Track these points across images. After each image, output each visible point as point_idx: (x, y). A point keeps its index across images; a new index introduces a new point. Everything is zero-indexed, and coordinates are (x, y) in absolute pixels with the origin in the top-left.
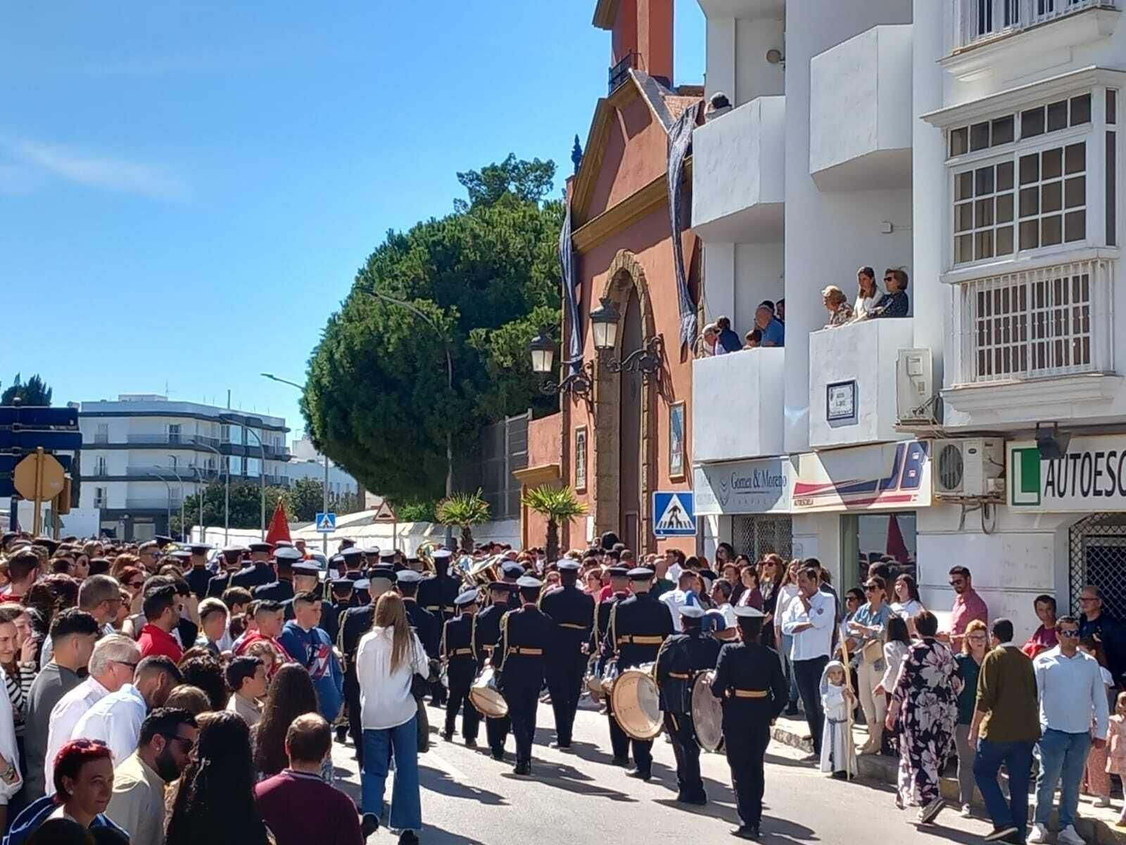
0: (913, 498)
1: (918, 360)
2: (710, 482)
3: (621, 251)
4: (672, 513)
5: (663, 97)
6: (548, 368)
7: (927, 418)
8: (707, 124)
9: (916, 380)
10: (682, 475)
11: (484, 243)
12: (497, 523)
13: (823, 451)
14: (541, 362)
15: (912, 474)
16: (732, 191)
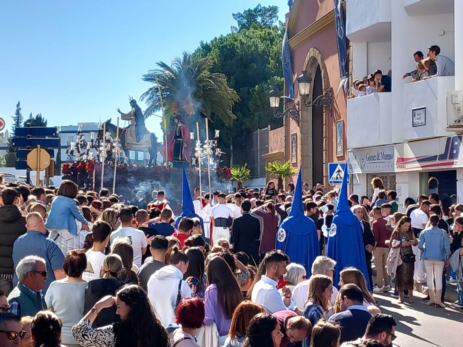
0: (455, 163)
1: (457, 96)
2: (356, 158)
3: (312, 49)
4: (337, 173)
6: (277, 105)
7: (461, 124)
9: (456, 106)
10: (342, 155)
11: (246, 46)
12: (254, 180)
13: (410, 142)
14: (274, 103)
15: (455, 152)
16: (366, 17)
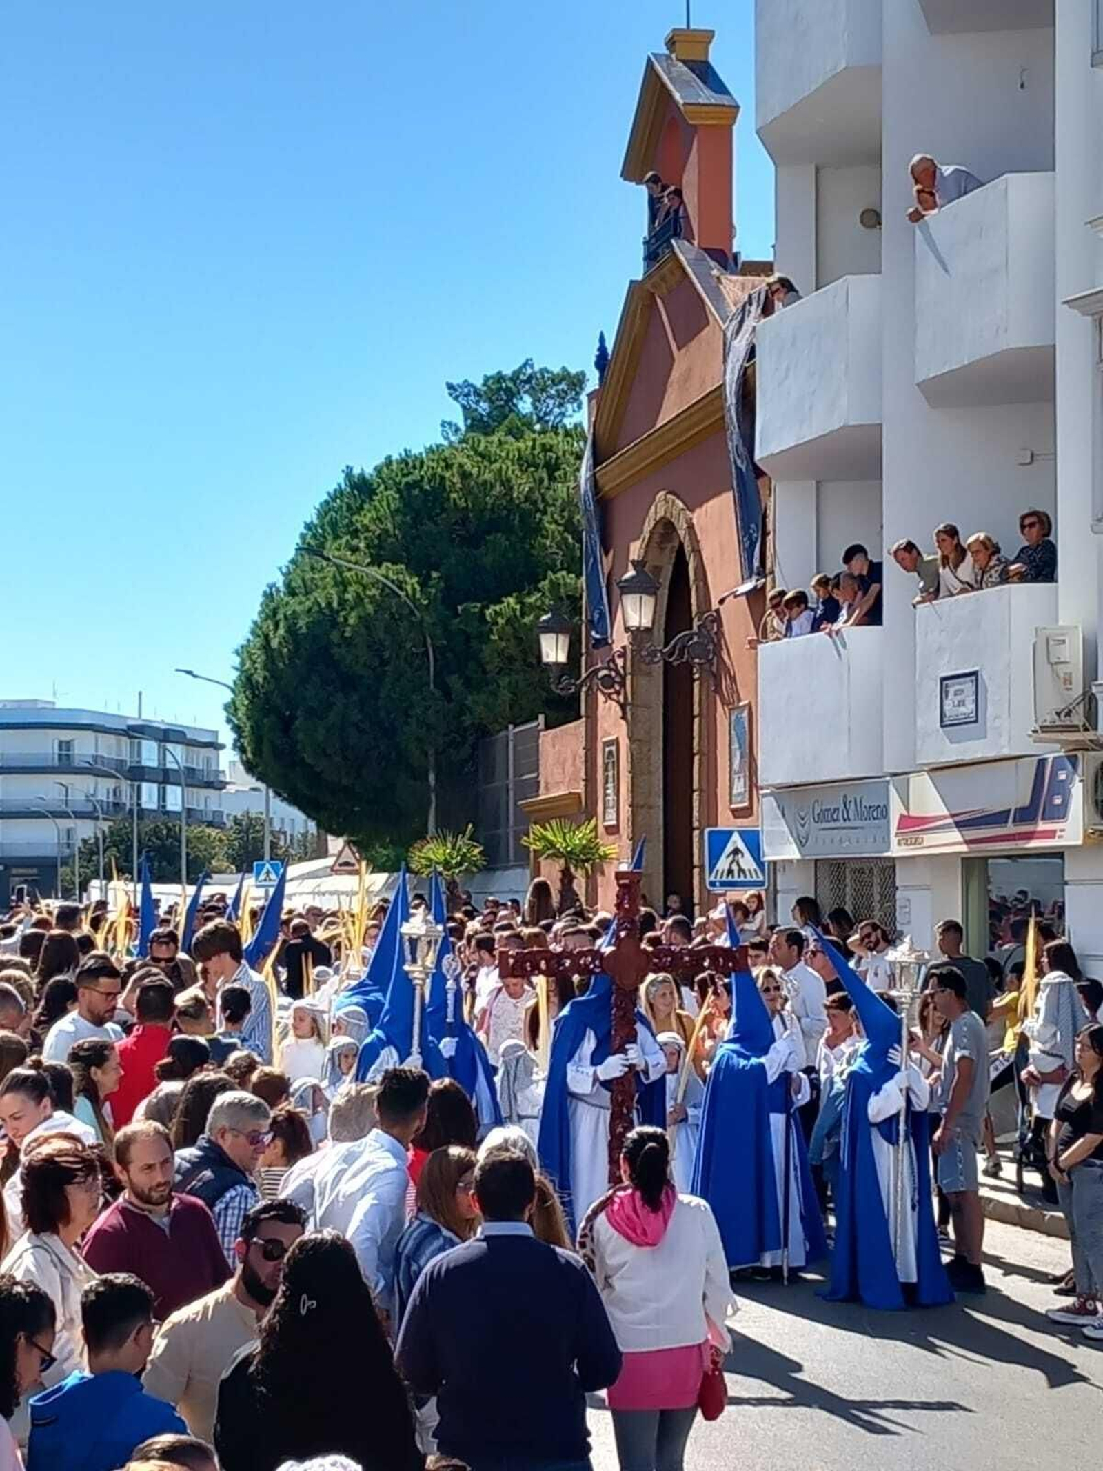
0: (1058, 834)
1: (1064, 642)
2: (783, 815)
3: (662, 493)
4: (731, 858)
5: (718, 278)
6: (562, 658)
7: (1076, 722)
8: (777, 314)
9: (1062, 670)
10: (746, 804)
11: (478, 484)
12: (498, 873)
13: (935, 769)
14: (553, 650)
15: (1058, 801)
16: (811, 408)
